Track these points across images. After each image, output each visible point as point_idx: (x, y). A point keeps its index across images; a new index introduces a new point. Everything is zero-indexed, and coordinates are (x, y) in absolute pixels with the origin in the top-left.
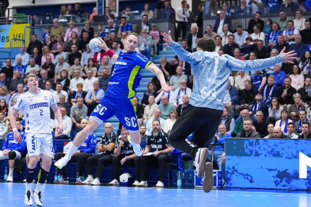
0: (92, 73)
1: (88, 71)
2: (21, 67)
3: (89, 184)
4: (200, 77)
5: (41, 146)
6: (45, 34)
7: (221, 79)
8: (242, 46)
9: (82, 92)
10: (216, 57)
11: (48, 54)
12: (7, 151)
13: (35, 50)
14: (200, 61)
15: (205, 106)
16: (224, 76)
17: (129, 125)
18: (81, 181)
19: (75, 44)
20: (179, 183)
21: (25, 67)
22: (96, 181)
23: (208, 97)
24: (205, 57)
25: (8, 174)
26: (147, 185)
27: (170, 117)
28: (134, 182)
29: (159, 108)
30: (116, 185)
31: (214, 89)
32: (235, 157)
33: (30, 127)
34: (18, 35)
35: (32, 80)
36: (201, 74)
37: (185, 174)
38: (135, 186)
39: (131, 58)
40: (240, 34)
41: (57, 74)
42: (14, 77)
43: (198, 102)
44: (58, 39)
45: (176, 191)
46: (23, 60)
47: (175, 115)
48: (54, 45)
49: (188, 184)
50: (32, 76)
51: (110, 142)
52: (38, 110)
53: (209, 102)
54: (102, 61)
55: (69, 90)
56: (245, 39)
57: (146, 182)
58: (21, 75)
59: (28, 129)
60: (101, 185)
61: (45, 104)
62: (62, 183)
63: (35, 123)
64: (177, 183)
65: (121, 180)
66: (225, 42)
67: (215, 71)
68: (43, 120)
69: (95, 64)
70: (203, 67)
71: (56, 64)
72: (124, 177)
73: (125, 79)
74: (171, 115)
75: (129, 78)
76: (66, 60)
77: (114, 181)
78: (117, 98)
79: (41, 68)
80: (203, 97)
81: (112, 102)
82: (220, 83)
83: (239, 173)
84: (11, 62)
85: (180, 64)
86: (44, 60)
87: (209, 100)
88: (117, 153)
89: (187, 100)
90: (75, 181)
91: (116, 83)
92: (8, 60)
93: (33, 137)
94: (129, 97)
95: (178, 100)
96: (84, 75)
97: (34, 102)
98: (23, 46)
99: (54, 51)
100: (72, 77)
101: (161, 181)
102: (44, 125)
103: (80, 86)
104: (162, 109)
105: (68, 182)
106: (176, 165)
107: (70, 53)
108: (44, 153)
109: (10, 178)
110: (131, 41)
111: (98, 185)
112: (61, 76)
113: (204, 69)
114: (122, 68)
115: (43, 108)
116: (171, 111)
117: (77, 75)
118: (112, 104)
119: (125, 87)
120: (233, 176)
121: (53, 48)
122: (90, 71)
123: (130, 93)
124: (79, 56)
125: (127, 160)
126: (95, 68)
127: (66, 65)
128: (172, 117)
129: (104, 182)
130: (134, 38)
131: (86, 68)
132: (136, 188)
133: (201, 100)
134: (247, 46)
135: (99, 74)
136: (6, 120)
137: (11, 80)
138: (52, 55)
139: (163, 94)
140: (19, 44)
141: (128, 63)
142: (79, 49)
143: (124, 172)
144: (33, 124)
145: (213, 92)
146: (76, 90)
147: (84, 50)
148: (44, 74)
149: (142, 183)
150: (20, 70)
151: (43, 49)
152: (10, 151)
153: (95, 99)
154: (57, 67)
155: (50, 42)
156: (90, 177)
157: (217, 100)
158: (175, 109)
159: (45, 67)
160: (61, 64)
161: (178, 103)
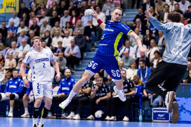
0: (69, 33)
1: (66, 32)
2: (14, 28)
3: (72, 119)
4: (170, 41)
5: (44, 90)
6: (31, 3)
7: (185, 42)
8: (185, 13)
9: (62, 48)
10: (182, 26)
11: (34, 18)
12: (8, 94)
13: (24, 15)
14: (170, 30)
15: (174, 62)
16: (188, 40)
17: (115, 76)
18: (65, 116)
19: (55, 10)
20: (140, 118)
21: (16, 29)
22: (77, 117)
23: (177, 56)
24: (174, 26)
25: (9, 110)
26: (116, 119)
27: (131, 68)
28: (106, 117)
29: (122, 60)
30: (92, 120)
31: (181, 50)
32: (183, 98)
33: (36, 76)
34: (10, 3)
35: (37, 41)
36: (171, 39)
37: (145, 111)
38: (107, 120)
39: (117, 26)
40: (183, 3)
41: (42, 34)
42: (8, 36)
43: (169, 59)
44: (42, 7)
45: (138, 124)
46: (15, 23)
47: (134, 66)
48: (39, 11)
49: (147, 119)
50: (37, 39)
51: (88, 87)
52: (41, 64)
53: (178, 59)
54: (77, 24)
55: (52, 46)
56: (187, 7)
57: (115, 117)
58: (13, 34)
59: (34, 78)
60: (81, 119)
61: (46, 59)
62: (51, 118)
63: (40, 73)
64: (138, 117)
65: (96, 116)
66: (172, 9)
67: (182, 37)
68: (45, 71)
69: (71, 26)
70: (172, 34)
71: (41, 25)
72: (99, 114)
73: (112, 42)
74: (132, 65)
75: (115, 41)
76: (48, 23)
77: (91, 117)
78: (106, 56)
79: (29, 29)
80: (173, 56)
81: (102, 59)
82: (185, 45)
83: (186, 110)
84: (5, 24)
85: (137, 26)
86: (31, 22)
87: (178, 58)
88: (93, 95)
89: (143, 54)
90: (61, 116)
91: (105, 45)
92: (4, 23)
93: (38, 84)
94: (115, 55)
95: (136, 54)
96: (62, 34)
97: (39, 58)
98: (15, 12)
99: (39, 16)
100: (53, 36)
101: (127, 116)
102: (46, 75)
103: (60, 43)
104: (124, 62)
105: (55, 117)
106: (138, 104)
107: (51, 18)
108: (46, 96)
109: (11, 114)
110: (117, 14)
111: (78, 119)
112: (45, 35)
113: (173, 35)
114: (110, 33)
115: (45, 62)
116: (132, 63)
117: (57, 35)
118: (102, 61)
119: (112, 48)
120: (182, 113)
121: (37, 14)
122: (67, 32)
123: (115, 52)
124: (59, 20)
125: (101, 101)
126: (71, 30)
127: (48, 27)
128: (132, 67)
129: (83, 117)
130: (119, 12)
131: (64, 29)
132: (108, 122)
133: (172, 58)
134: (189, 12)
135: (74, 34)
136: (4, 69)
137: (6, 38)
138: (37, 19)
139: (125, 49)
140: (11, 10)
141: (114, 30)
142: (58, 15)
143: (98, 110)
144: (38, 74)
145: (180, 52)
146: (57, 46)
147: (62, 15)
148: (32, 34)
149: (112, 118)
150: (13, 31)
151: (30, 14)
152: (10, 93)
153: (72, 53)
154: (42, 28)
155: (35, 9)
156: (72, 114)
157: (184, 58)
158: (134, 61)
159: (32, 28)
160: (45, 26)
161: (136, 57)
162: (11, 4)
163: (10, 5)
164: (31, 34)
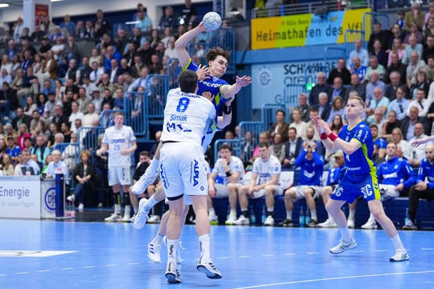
13: (377, 44)
34: (355, 25)
41: (411, 78)
84: (345, 63)
92: (341, 60)
112: (417, 80)
148: (396, 78)
154: (409, 68)
162: (357, 27)
163: (355, 29)
164: (393, 79)
